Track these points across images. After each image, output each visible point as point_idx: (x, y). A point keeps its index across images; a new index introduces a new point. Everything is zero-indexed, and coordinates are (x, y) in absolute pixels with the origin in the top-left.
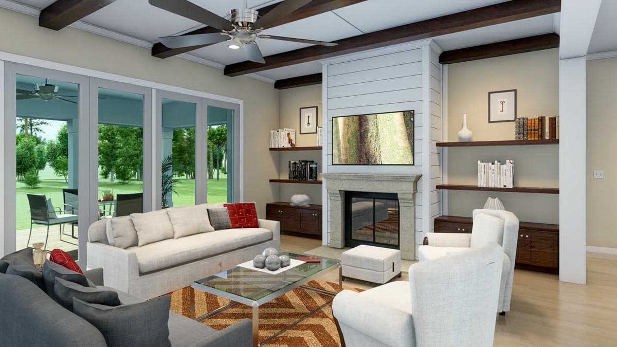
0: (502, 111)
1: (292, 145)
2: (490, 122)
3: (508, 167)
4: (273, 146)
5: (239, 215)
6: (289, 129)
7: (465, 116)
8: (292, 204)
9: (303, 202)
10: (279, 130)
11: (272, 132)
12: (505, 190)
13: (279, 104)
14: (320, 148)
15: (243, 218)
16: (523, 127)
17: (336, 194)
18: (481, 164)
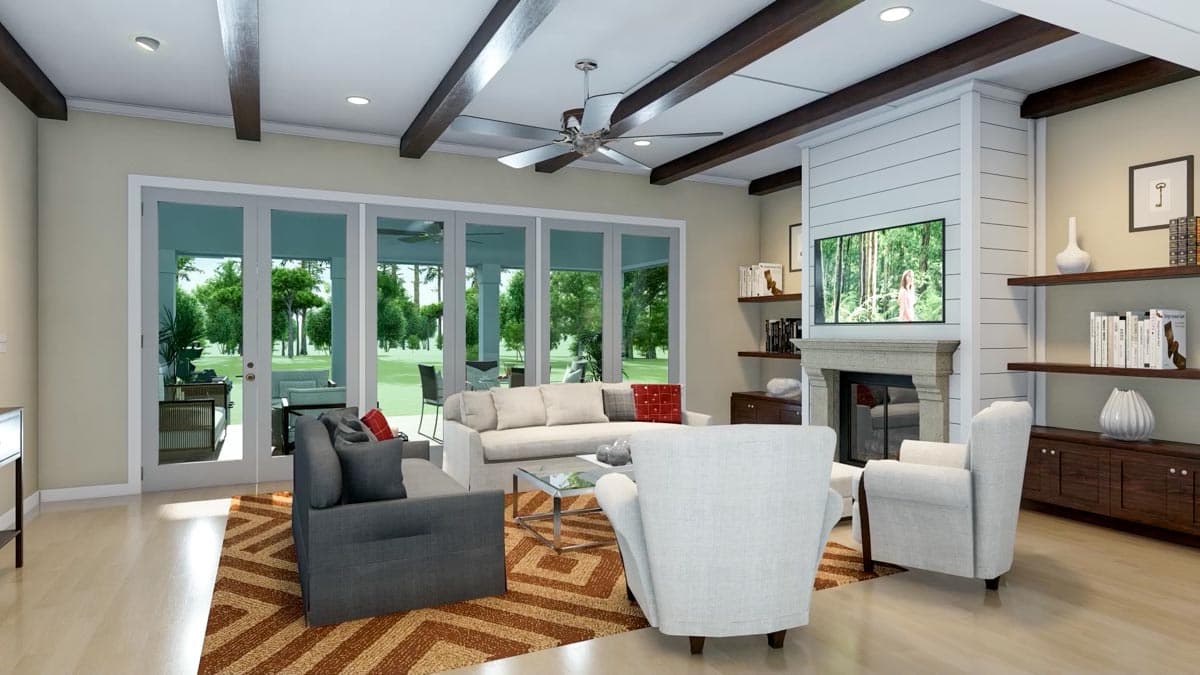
0: (1160, 205)
1: (774, 290)
2: (1132, 229)
3: (1155, 323)
4: (744, 295)
5: (650, 402)
6: (767, 265)
7: (1072, 221)
8: (769, 395)
9: (787, 391)
10: (753, 267)
11: (742, 269)
12: (1147, 373)
13: (761, 220)
14: (798, 297)
15: (657, 407)
16: (1187, 237)
17: (818, 376)
18: (1096, 319)
